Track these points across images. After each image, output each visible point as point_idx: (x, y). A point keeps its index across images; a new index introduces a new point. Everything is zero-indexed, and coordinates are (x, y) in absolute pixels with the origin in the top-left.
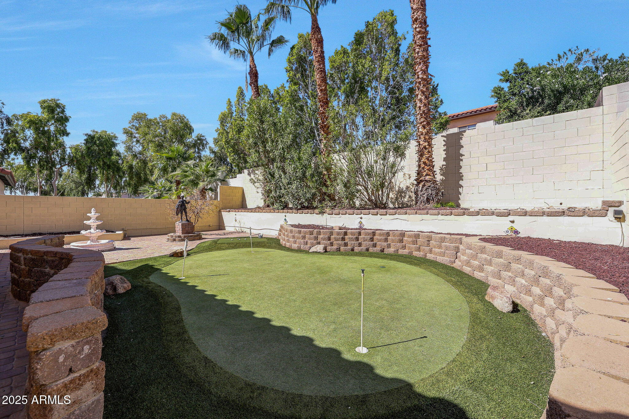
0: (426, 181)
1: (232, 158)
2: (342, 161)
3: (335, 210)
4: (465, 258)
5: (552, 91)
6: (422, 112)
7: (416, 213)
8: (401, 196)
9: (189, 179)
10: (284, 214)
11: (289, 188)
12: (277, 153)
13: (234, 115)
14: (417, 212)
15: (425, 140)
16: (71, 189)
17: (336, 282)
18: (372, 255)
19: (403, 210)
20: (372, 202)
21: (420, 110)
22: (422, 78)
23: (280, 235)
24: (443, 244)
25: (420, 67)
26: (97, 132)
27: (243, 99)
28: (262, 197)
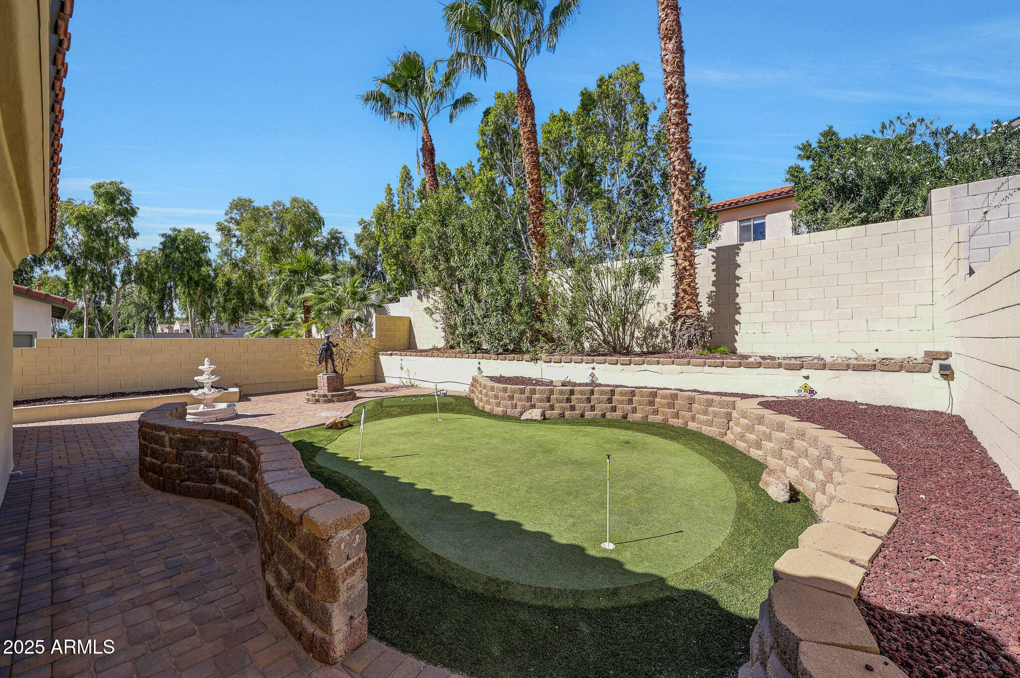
0: (686, 316)
1: (393, 273)
2: (565, 286)
3: (554, 355)
4: (739, 429)
5: (872, 179)
6: (680, 218)
7: (673, 363)
8: (651, 334)
9: (327, 304)
10: (477, 360)
11: (485, 323)
12: (467, 271)
13: (396, 208)
14: (673, 361)
15: (685, 258)
16: (129, 314)
17: (565, 464)
18: (611, 424)
19: (655, 357)
20: (609, 344)
21: (678, 215)
22: (680, 171)
23: (472, 391)
24: (710, 409)
25: (676, 154)
26: (179, 231)
27: (410, 185)
28: (443, 334)
